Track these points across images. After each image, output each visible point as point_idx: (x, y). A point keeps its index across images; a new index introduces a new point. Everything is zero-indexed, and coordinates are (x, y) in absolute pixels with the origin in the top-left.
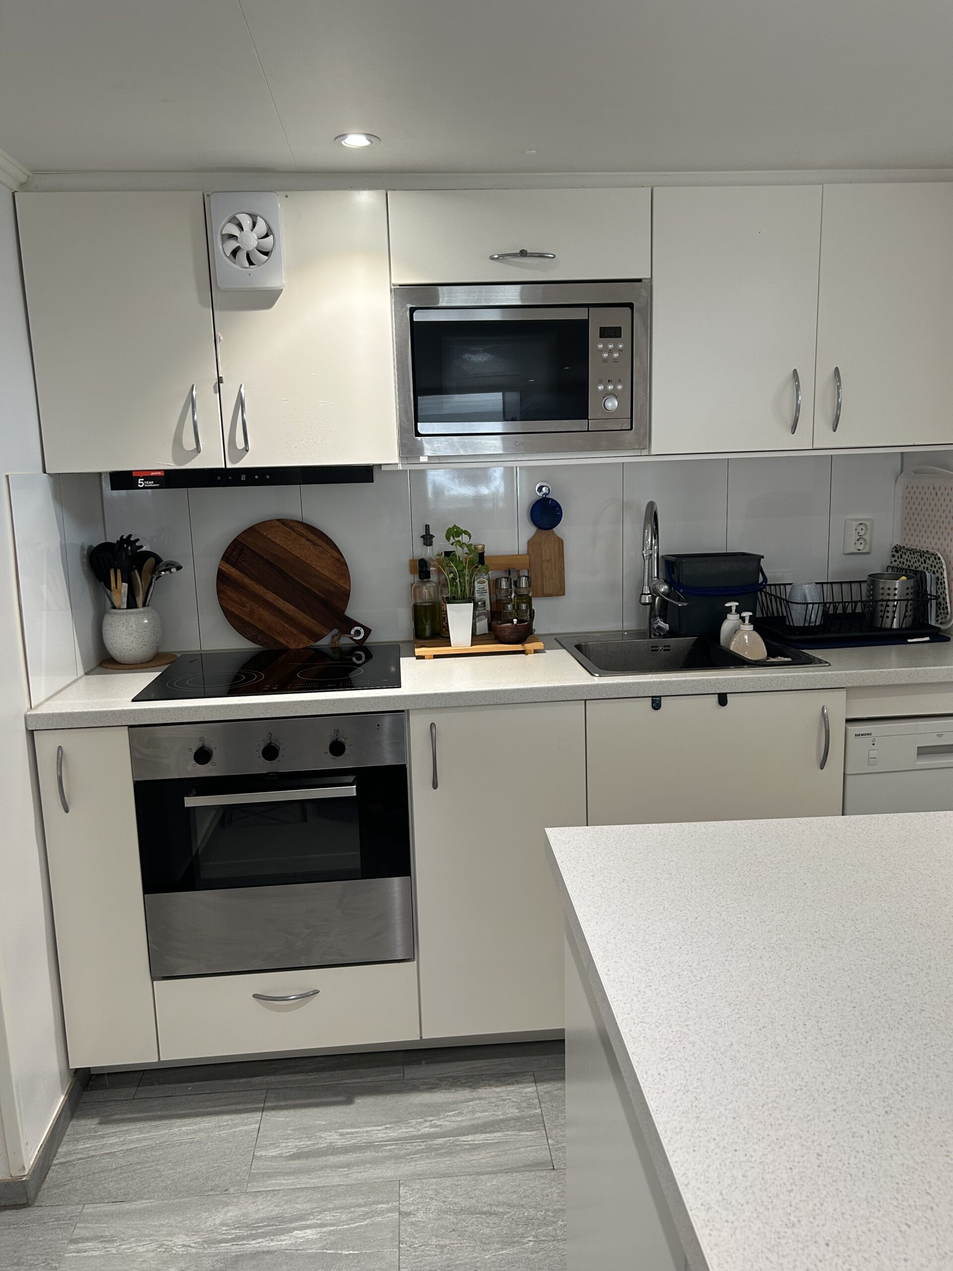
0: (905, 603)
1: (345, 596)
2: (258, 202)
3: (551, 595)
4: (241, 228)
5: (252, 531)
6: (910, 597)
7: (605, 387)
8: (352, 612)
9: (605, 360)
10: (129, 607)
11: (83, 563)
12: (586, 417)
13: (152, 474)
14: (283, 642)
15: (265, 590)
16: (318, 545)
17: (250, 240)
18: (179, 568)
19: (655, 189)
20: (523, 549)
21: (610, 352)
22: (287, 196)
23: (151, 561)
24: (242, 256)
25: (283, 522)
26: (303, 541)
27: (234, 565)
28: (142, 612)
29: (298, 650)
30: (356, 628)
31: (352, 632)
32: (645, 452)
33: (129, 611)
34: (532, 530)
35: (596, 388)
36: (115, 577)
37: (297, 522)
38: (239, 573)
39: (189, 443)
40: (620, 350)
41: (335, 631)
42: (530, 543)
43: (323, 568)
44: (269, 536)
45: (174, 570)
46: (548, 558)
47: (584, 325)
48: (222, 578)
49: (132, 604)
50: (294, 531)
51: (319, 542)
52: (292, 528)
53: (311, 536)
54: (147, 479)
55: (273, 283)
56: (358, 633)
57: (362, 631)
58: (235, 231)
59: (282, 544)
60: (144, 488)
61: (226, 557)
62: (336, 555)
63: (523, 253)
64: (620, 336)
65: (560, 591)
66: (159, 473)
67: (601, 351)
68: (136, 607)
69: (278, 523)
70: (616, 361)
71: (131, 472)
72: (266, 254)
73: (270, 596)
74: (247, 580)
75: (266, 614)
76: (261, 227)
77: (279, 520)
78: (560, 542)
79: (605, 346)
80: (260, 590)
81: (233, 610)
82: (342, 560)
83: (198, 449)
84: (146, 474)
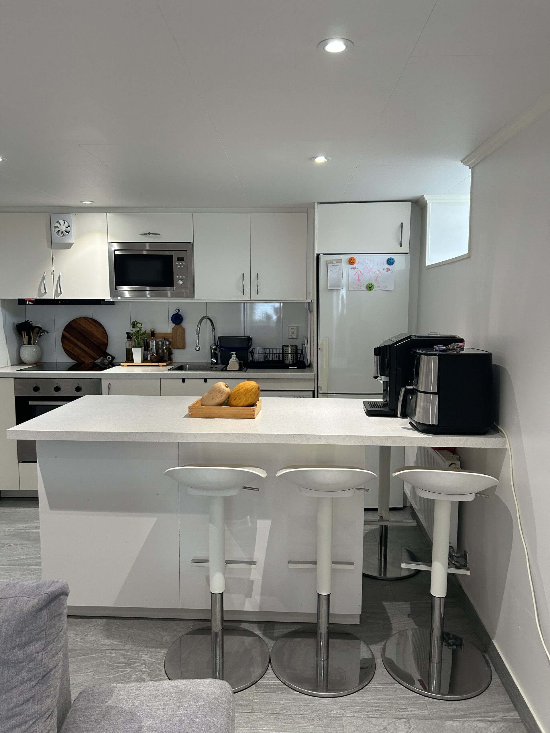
0: (293, 355)
1: (106, 345)
2: (66, 217)
3: (180, 348)
4: (60, 225)
5: (74, 321)
6: (294, 353)
7: (179, 277)
8: (109, 350)
9: (179, 268)
10: (28, 344)
11: (14, 329)
12: (173, 286)
13: (31, 300)
14: (83, 360)
15: (78, 341)
16: (96, 327)
17: (63, 228)
18: (48, 332)
19: (194, 214)
20: (171, 331)
21: (180, 265)
22: (75, 215)
23: (37, 329)
24: (60, 233)
25: (85, 318)
26: (91, 325)
27: (67, 332)
28: (33, 346)
29: (88, 363)
30: (109, 356)
31: (107, 358)
32: (193, 299)
33: (28, 345)
34: (174, 325)
35: (176, 277)
36: (24, 334)
37: (90, 318)
38: (69, 335)
39: (43, 291)
40: (184, 265)
41: (102, 358)
42: (173, 329)
43: (98, 334)
44: (80, 323)
45: (46, 333)
46: (179, 335)
47: (171, 256)
48: (63, 336)
49: (29, 343)
50: (89, 321)
51: (97, 325)
52: (88, 320)
53: (94, 323)
54: (29, 301)
55: (70, 241)
56: (109, 358)
57: (111, 358)
58: (58, 225)
59: (84, 326)
60: (28, 304)
61: (65, 330)
62: (103, 330)
63: (149, 234)
64: (184, 261)
65: (183, 347)
66: (33, 300)
67: (177, 265)
68: (31, 344)
69: (83, 319)
70: (182, 268)
71: (25, 299)
72: (68, 232)
73: (79, 344)
74: (72, 338)
75: (78, 350)
76: (66, 224)
77: (83, 317)
78: (183, 330)
79: (179, 263)
80: (76, 341)
81: (66, 348)
82: (105, 332)
83: (46, 292)
84: (29, 300)
